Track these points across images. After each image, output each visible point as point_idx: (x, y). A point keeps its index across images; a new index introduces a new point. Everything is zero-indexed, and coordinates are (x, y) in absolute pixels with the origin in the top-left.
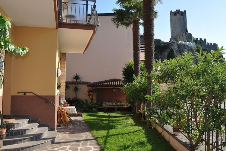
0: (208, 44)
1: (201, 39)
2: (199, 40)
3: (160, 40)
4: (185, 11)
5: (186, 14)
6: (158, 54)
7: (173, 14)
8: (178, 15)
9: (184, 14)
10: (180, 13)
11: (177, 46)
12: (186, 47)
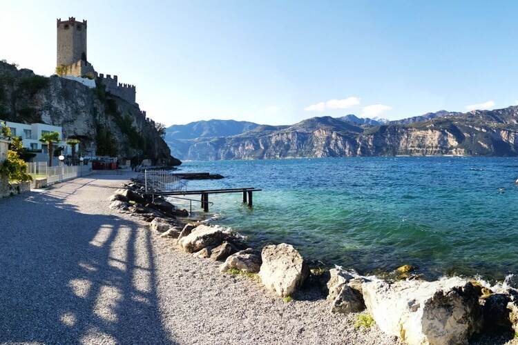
0: (120, 85)
1: (109, 76)
2: (105, 77)
3: (32, 71)
4: (85, 23)
5: (86, 28)
6: (26, 98)
7: (63, 25)
8: (71, 28)
9: (83, 26)
10: (76, 24)
11: (62, 83)
12: (78, 86)
